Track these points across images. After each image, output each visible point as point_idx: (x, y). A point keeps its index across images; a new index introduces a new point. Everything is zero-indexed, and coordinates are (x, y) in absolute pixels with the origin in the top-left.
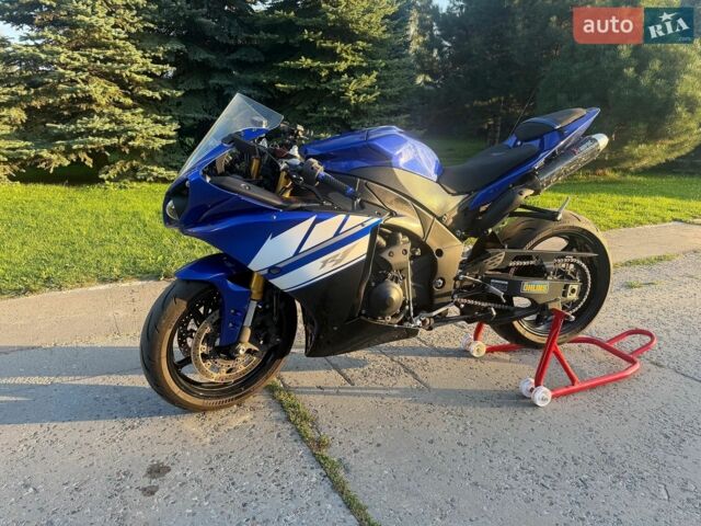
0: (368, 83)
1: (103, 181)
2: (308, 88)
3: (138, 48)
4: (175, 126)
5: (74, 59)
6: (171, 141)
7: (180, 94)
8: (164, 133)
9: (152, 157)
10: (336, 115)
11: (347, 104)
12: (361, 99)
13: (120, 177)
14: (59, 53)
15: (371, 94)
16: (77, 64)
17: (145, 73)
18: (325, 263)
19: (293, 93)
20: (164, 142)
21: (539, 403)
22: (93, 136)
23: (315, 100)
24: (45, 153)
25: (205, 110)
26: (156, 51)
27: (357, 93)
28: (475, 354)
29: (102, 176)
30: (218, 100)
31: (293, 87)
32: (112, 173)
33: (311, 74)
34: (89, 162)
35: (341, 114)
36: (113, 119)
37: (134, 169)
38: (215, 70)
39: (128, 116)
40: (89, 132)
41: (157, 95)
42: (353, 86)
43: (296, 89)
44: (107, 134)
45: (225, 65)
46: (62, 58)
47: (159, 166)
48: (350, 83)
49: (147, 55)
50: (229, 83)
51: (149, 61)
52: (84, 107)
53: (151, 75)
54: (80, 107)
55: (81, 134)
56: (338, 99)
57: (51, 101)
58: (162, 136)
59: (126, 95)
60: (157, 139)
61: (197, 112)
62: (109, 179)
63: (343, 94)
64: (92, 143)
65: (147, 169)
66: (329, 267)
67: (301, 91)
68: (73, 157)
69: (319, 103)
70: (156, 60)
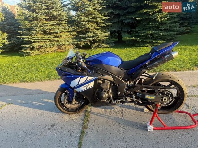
0: (165, 14)
1: (91, 48)
2: (146, 18)
3: (100, 13)
4: (109, 33)
5: (85, 19)
6: (107, 37)
7: (111, 24)
8: (105, 35)
9: (103, 42)
10: (154, 25)
11: (158, 21)
12: (163, 19)
13: (96, 47)
14: (82, 18)
15: (166, 18)
16: (86, 20)
17: (102, 20)
18: (84, 87)
19: (141, 20)
20: (105, 38)
21: (149, 130)
22: (89, 38)
23: (148, 21)
24: (79, 43)
25: (118, 27)
26: (105, 13)
27: (161, 18)
28: (145, 111)
29: (91, 47)
30: (122, 24)
31: (141, 18)
32: (94, 46)
33: (147, 13)
34: (89, 44)
35: (156, 25)
36: (94, 33)
37: (99, 45)
38: (121, 15)
39: (97, 32)
40: (88, 37)
41: (105, 25)
42: (160, 16)
43: (142, 19)
44: (92, 37)
45: (124, 14)
46: (83, 19)
47: (105, 44)
48: (159, 15)
49: (103, 15)
50: (124, 19)
51: (103, 16)
52: (88, 30)
53: (104, 20)
54: (87, 30)
55: (87, 38)
56: (155, 20)
57: (81, 30)
58: (105, 36)
59: (98, 26)
60: (104, 37)
61: (115, 28)
62: (93, 48)
63: (156, 19)
64: (88, 40)
65: (101, 45)
66: (85, 88)
67: (144, 19)
68: (85, 43)
69: (150, 22)
70: (105, 16)
